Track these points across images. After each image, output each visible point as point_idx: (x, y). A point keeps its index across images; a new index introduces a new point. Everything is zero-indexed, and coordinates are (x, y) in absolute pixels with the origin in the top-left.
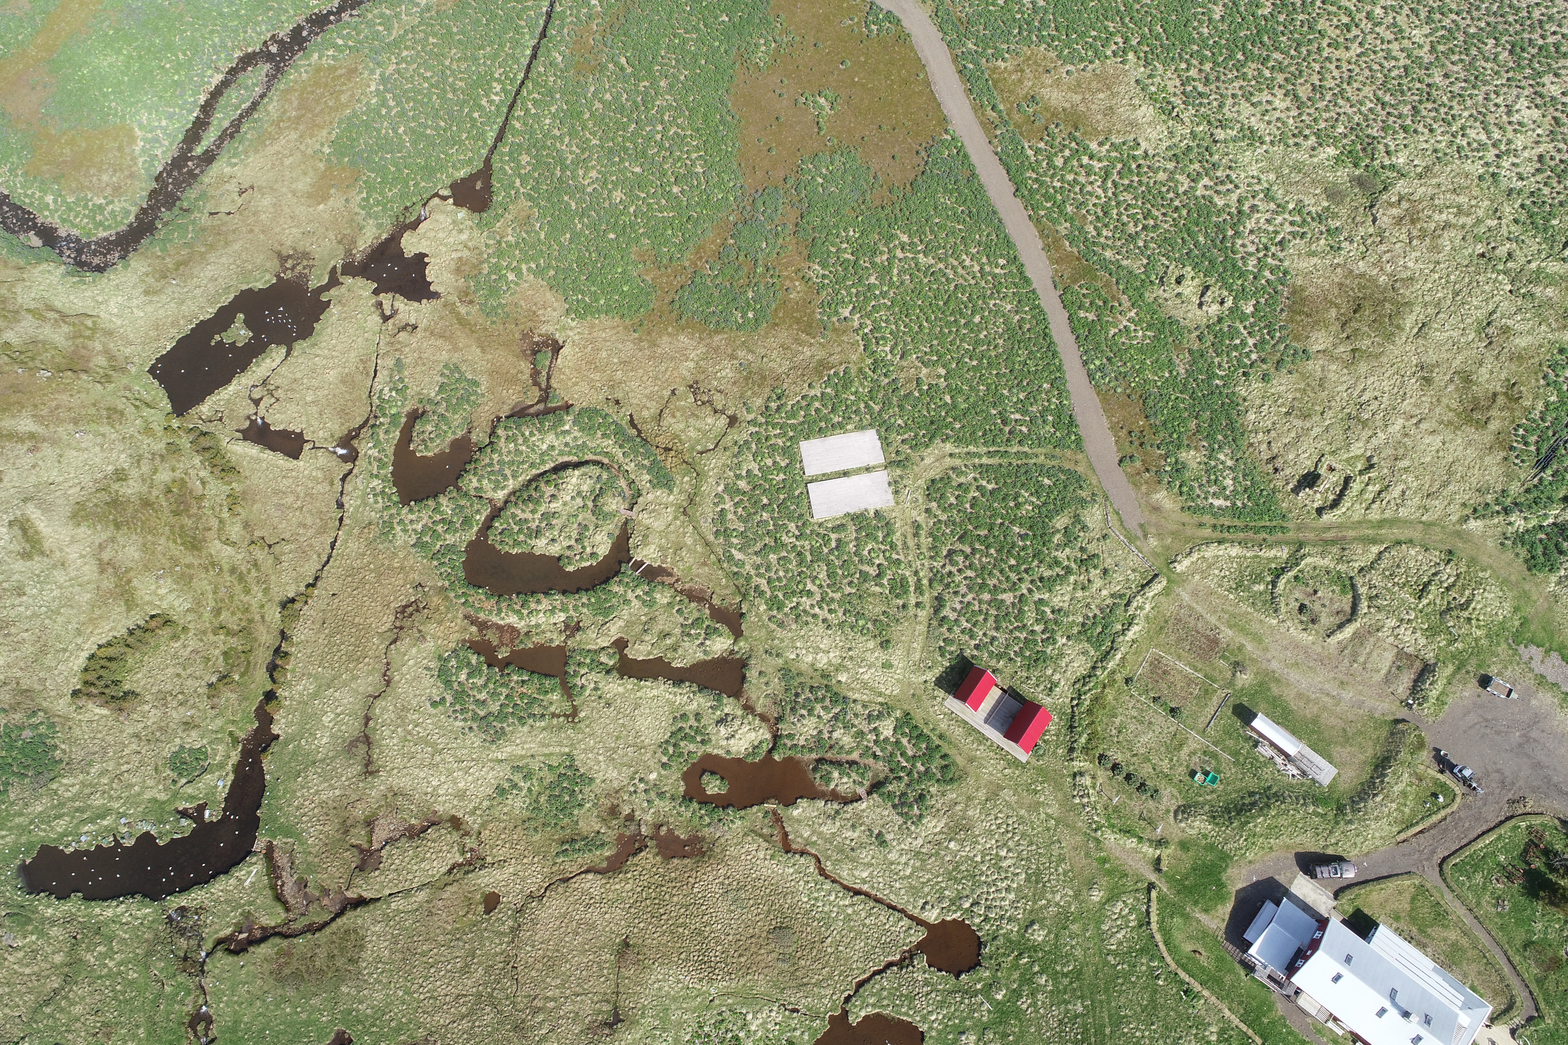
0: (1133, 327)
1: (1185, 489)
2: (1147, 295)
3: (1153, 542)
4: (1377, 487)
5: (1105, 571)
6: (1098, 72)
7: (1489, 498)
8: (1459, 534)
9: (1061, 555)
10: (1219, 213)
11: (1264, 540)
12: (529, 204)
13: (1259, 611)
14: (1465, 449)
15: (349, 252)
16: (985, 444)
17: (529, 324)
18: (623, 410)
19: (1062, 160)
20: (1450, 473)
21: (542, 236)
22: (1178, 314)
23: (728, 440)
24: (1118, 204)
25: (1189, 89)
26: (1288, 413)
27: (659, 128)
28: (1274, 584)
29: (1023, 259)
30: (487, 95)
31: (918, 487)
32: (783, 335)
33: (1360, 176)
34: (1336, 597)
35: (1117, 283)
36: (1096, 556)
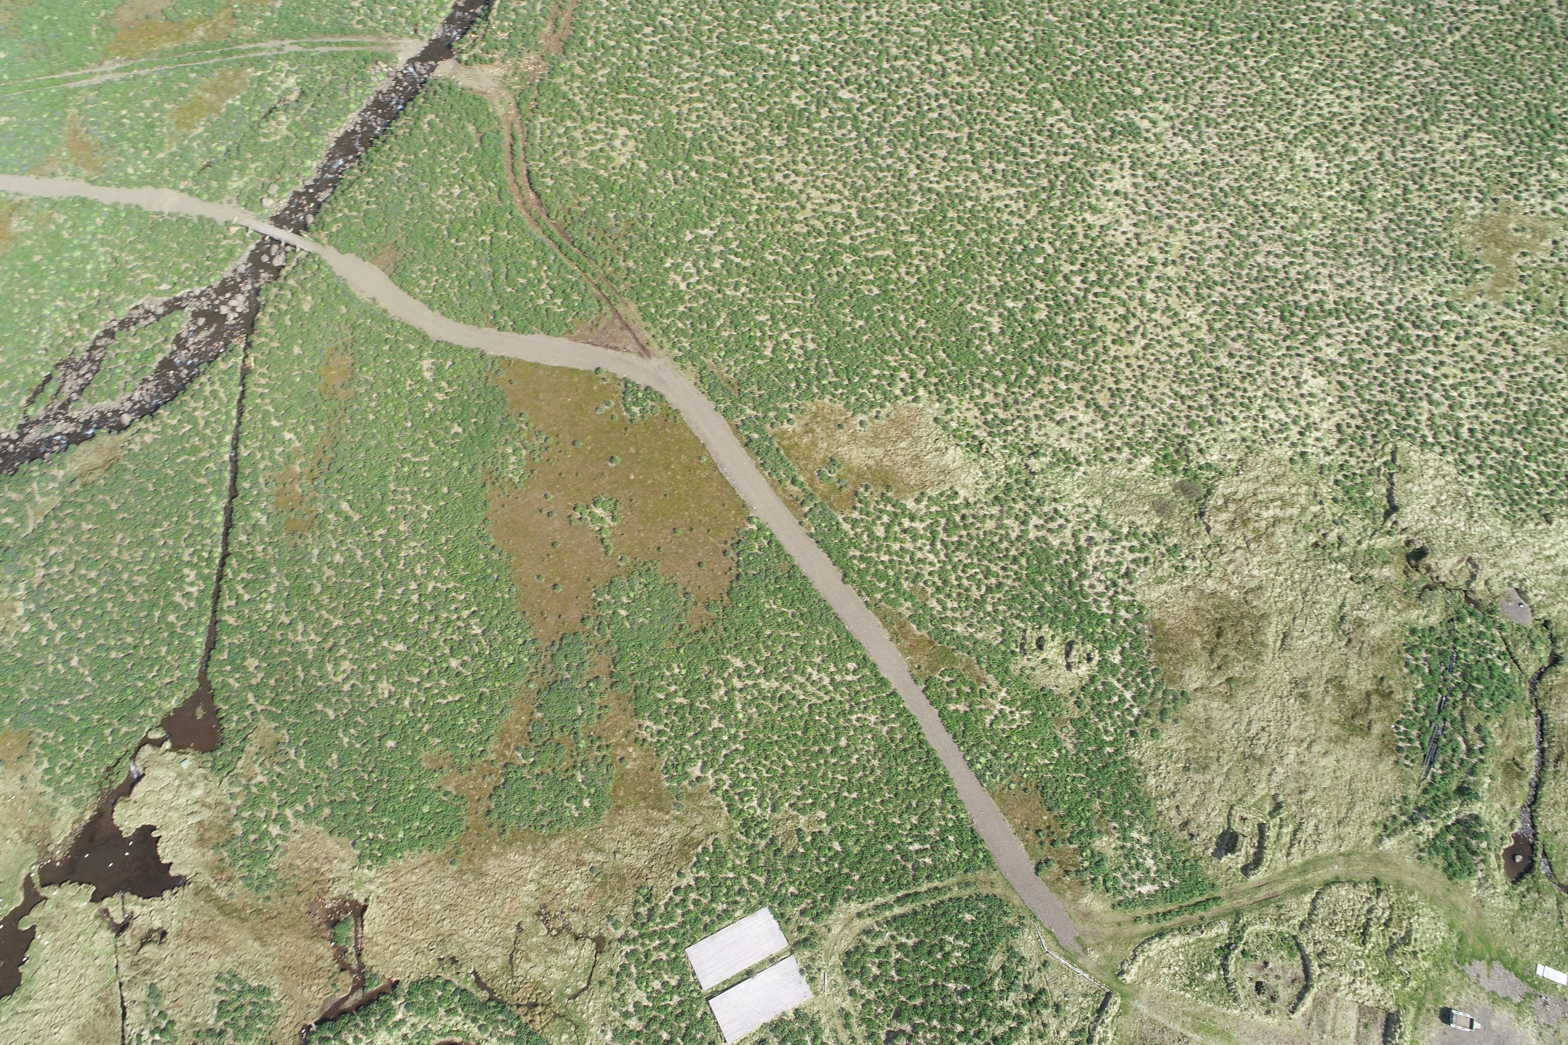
0: (1007, 710)
1: (1110, 884)
2: (1012, 667)
3: (1094, 955)
4: (1291, 828)
5: (1057, 1007)
6: (892, 417)
7: (1394, 810)
8: (1378, 858)
9: (1007, 1004)
10: (1057, 553)
11: (1202, 918)
12: (274, 725)
13: (1218, 1004)
14: (1359, 762)
15: (43, 851)
16: (891, 890)
17: (315, 888)
18: (464, 969)
19: (882, 529)
20: (1352, 792)
21: (302, 764)
22: (1049, 682)
23: (601, 972)
24: (954, 568)
25: (990, 417)
26: (1186, 769)
27: (413, 586)
28: (1224, 967)
29: (872, 658)
30: (180, 589)
31: (834, 966)
32: (632, 818)
33: (1182, 482)
34: (1287, 963)
35: (979, 662)
36: (1042, 991)
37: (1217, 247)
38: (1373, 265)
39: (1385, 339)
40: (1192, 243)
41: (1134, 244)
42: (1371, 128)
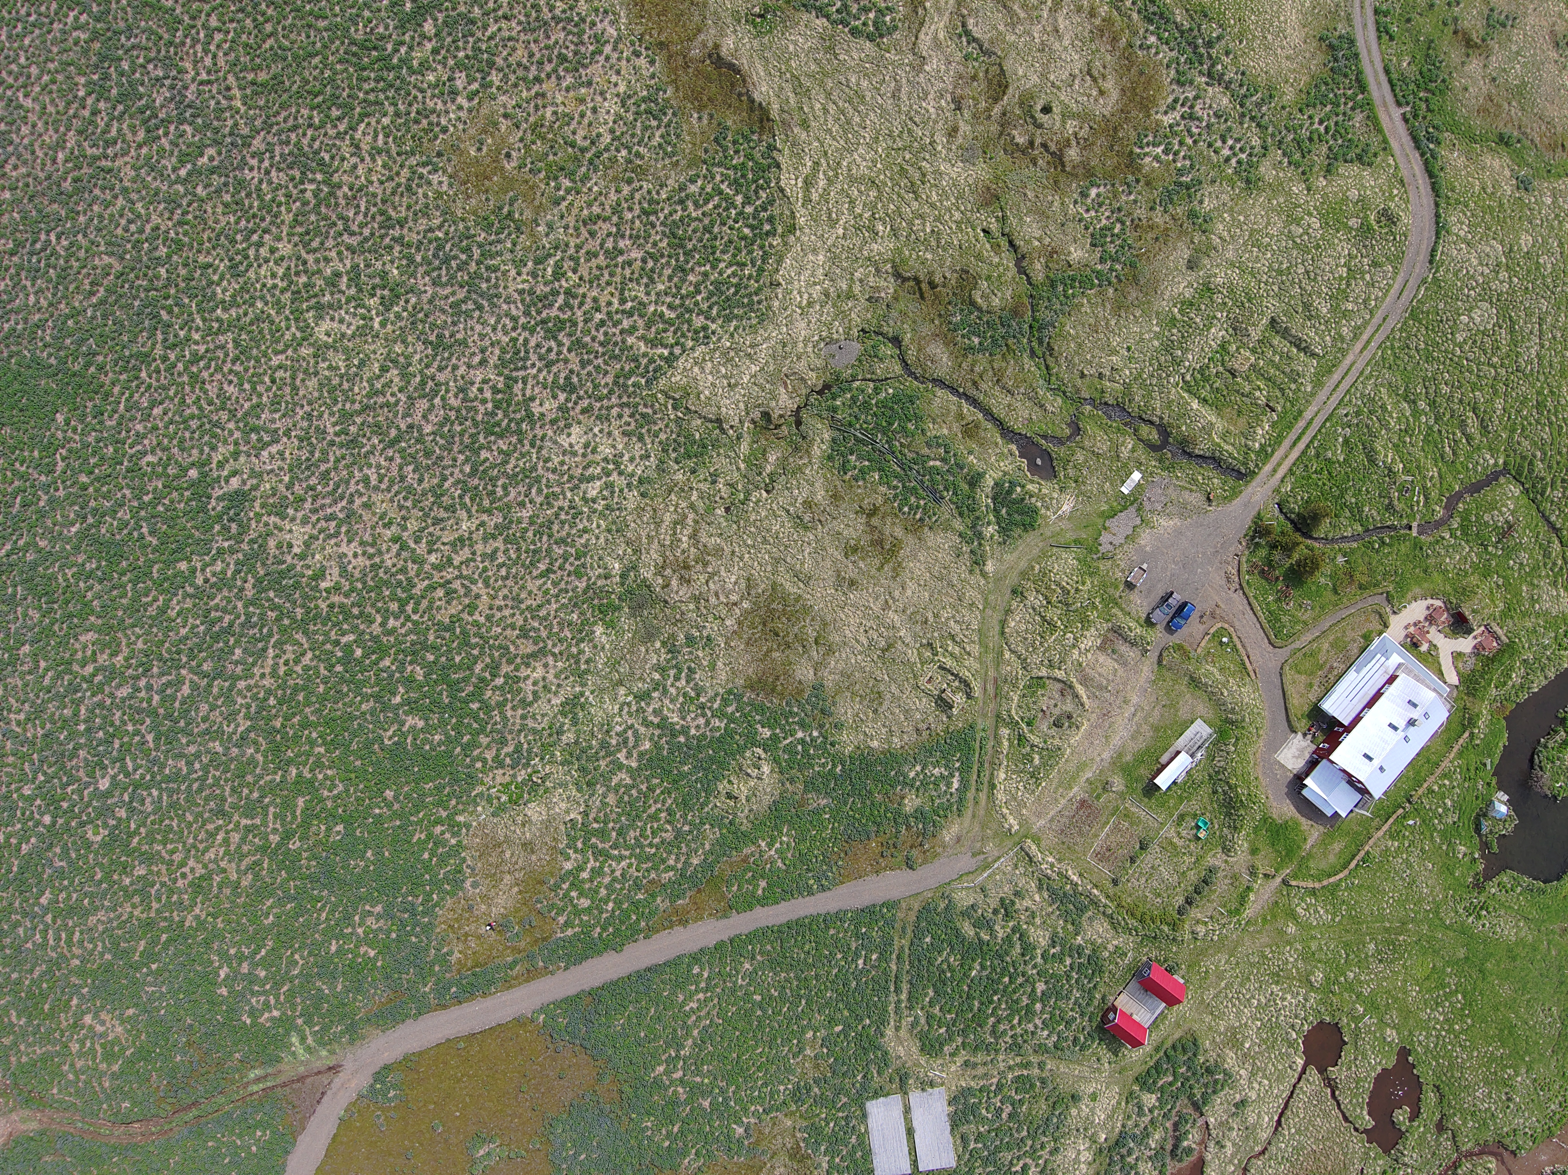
0: (777, 847)
1: (942, 812)
2: (743, 830)
3: (990, 847)
4: (950, 642)
5: (1017, 894)
6: (477, 854)
7: (965, 548)
8: (997, 581)
9: (1001, 934)
10: (658, 747)
11: (992, 747)
13: (1057, 763)
14: (919, 560)
16: (886, 996)
19: (581, 902)
20: (940, 578)
24: (639, 845)
26: (875, 711)
28: (1035, 746)
29: (696, 950)
31: (928, 1063)
33: (630, 607)
34: (1048, 693)
35: (730, 856)
36: (1002, 900)
37: (401, 469)
38: (472, 318)
39: (553, 344)
40: (389, 491)
41: (371, 551)
42: (315, 244)
